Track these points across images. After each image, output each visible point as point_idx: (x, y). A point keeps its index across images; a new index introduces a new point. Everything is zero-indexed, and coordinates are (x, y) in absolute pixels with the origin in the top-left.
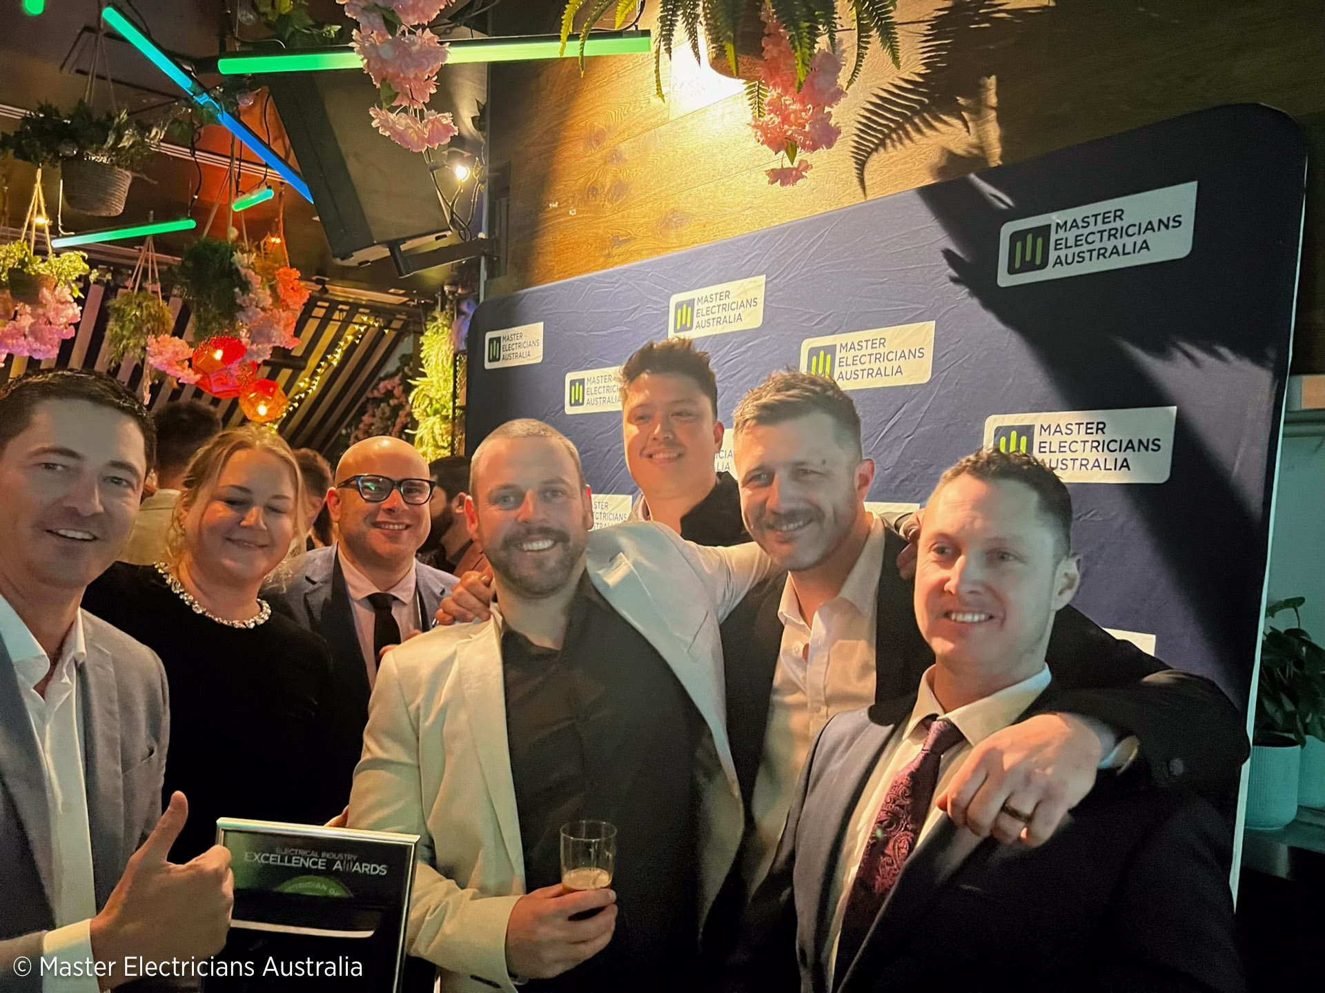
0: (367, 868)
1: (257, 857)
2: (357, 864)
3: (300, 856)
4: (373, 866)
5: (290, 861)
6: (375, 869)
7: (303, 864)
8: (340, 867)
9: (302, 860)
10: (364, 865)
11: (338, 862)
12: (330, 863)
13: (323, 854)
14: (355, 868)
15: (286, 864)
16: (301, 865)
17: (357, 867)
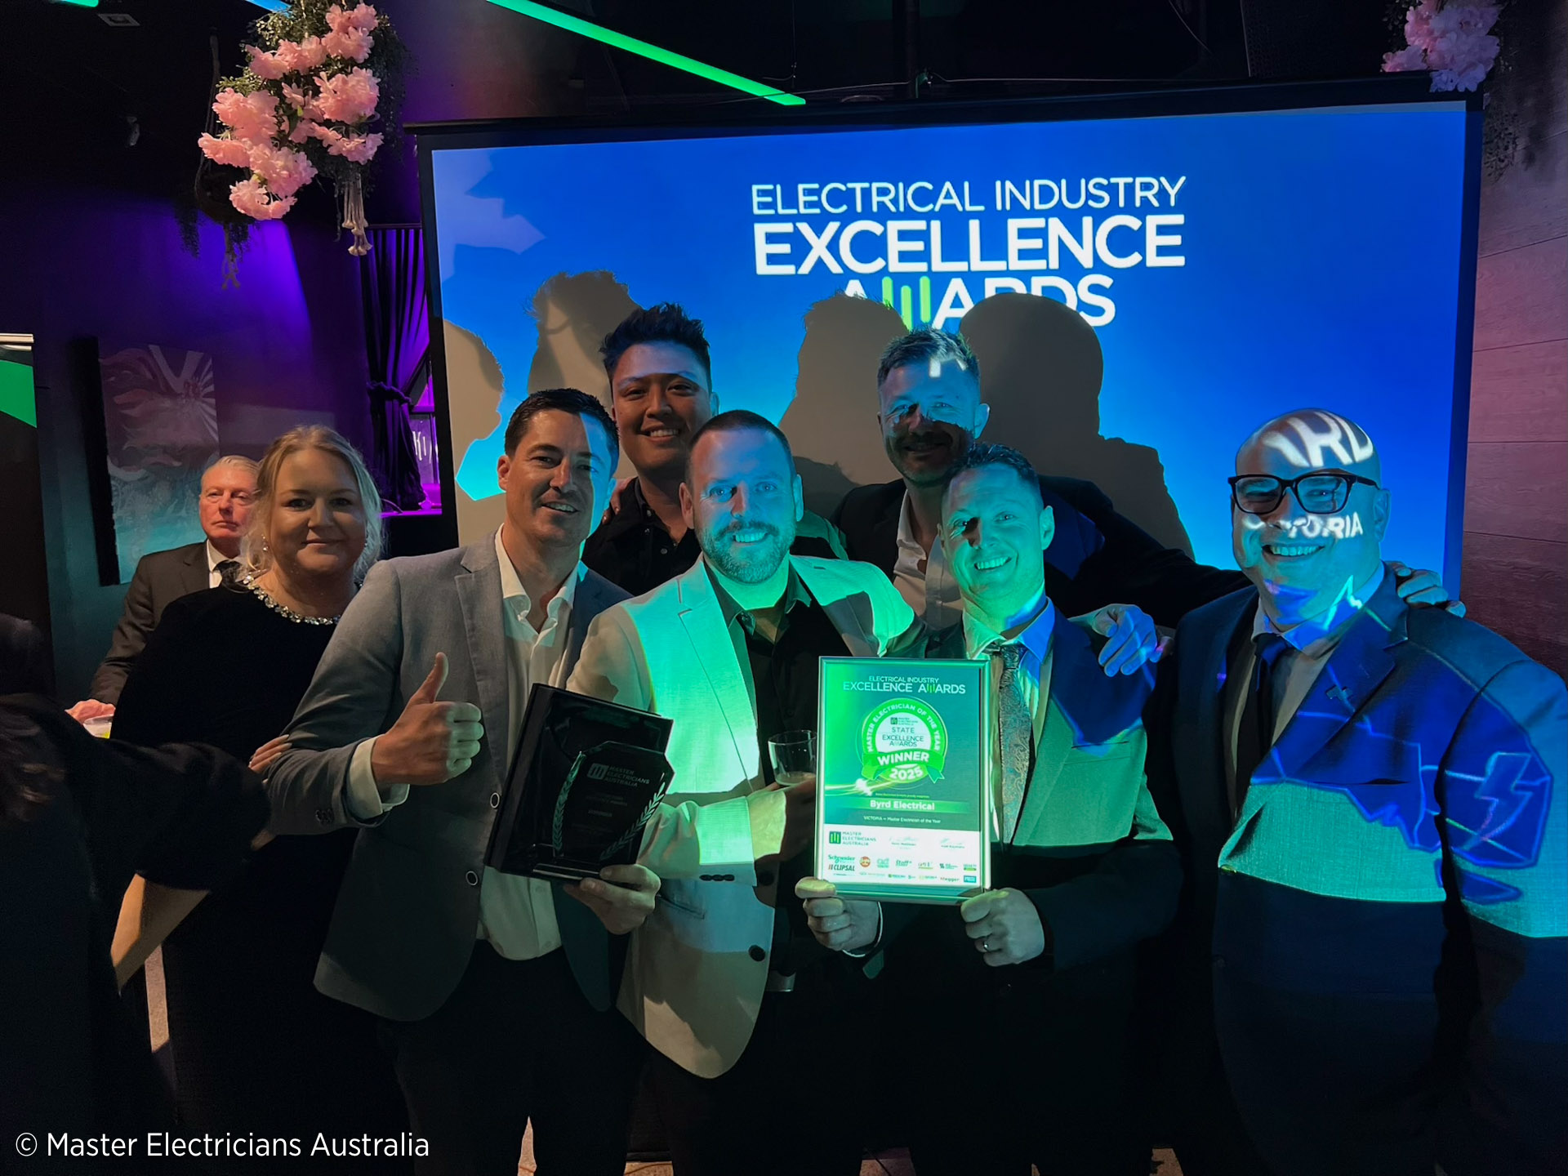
0: (948, 688)
1: (854, 686)
2: (939, 685)
3: (890, 682)
4: (953, 686)
5: (881, 687)
6: (955, 689)
7: (893, 689)
8: (924, 689)
9: (891, 684)
10: (945, 685)
11: (922, 685)
12: (916, 686)
13: (909, 679)
14: (937, 690)
15: (879, 690)
16: (891, 690)
17: (939, 689)
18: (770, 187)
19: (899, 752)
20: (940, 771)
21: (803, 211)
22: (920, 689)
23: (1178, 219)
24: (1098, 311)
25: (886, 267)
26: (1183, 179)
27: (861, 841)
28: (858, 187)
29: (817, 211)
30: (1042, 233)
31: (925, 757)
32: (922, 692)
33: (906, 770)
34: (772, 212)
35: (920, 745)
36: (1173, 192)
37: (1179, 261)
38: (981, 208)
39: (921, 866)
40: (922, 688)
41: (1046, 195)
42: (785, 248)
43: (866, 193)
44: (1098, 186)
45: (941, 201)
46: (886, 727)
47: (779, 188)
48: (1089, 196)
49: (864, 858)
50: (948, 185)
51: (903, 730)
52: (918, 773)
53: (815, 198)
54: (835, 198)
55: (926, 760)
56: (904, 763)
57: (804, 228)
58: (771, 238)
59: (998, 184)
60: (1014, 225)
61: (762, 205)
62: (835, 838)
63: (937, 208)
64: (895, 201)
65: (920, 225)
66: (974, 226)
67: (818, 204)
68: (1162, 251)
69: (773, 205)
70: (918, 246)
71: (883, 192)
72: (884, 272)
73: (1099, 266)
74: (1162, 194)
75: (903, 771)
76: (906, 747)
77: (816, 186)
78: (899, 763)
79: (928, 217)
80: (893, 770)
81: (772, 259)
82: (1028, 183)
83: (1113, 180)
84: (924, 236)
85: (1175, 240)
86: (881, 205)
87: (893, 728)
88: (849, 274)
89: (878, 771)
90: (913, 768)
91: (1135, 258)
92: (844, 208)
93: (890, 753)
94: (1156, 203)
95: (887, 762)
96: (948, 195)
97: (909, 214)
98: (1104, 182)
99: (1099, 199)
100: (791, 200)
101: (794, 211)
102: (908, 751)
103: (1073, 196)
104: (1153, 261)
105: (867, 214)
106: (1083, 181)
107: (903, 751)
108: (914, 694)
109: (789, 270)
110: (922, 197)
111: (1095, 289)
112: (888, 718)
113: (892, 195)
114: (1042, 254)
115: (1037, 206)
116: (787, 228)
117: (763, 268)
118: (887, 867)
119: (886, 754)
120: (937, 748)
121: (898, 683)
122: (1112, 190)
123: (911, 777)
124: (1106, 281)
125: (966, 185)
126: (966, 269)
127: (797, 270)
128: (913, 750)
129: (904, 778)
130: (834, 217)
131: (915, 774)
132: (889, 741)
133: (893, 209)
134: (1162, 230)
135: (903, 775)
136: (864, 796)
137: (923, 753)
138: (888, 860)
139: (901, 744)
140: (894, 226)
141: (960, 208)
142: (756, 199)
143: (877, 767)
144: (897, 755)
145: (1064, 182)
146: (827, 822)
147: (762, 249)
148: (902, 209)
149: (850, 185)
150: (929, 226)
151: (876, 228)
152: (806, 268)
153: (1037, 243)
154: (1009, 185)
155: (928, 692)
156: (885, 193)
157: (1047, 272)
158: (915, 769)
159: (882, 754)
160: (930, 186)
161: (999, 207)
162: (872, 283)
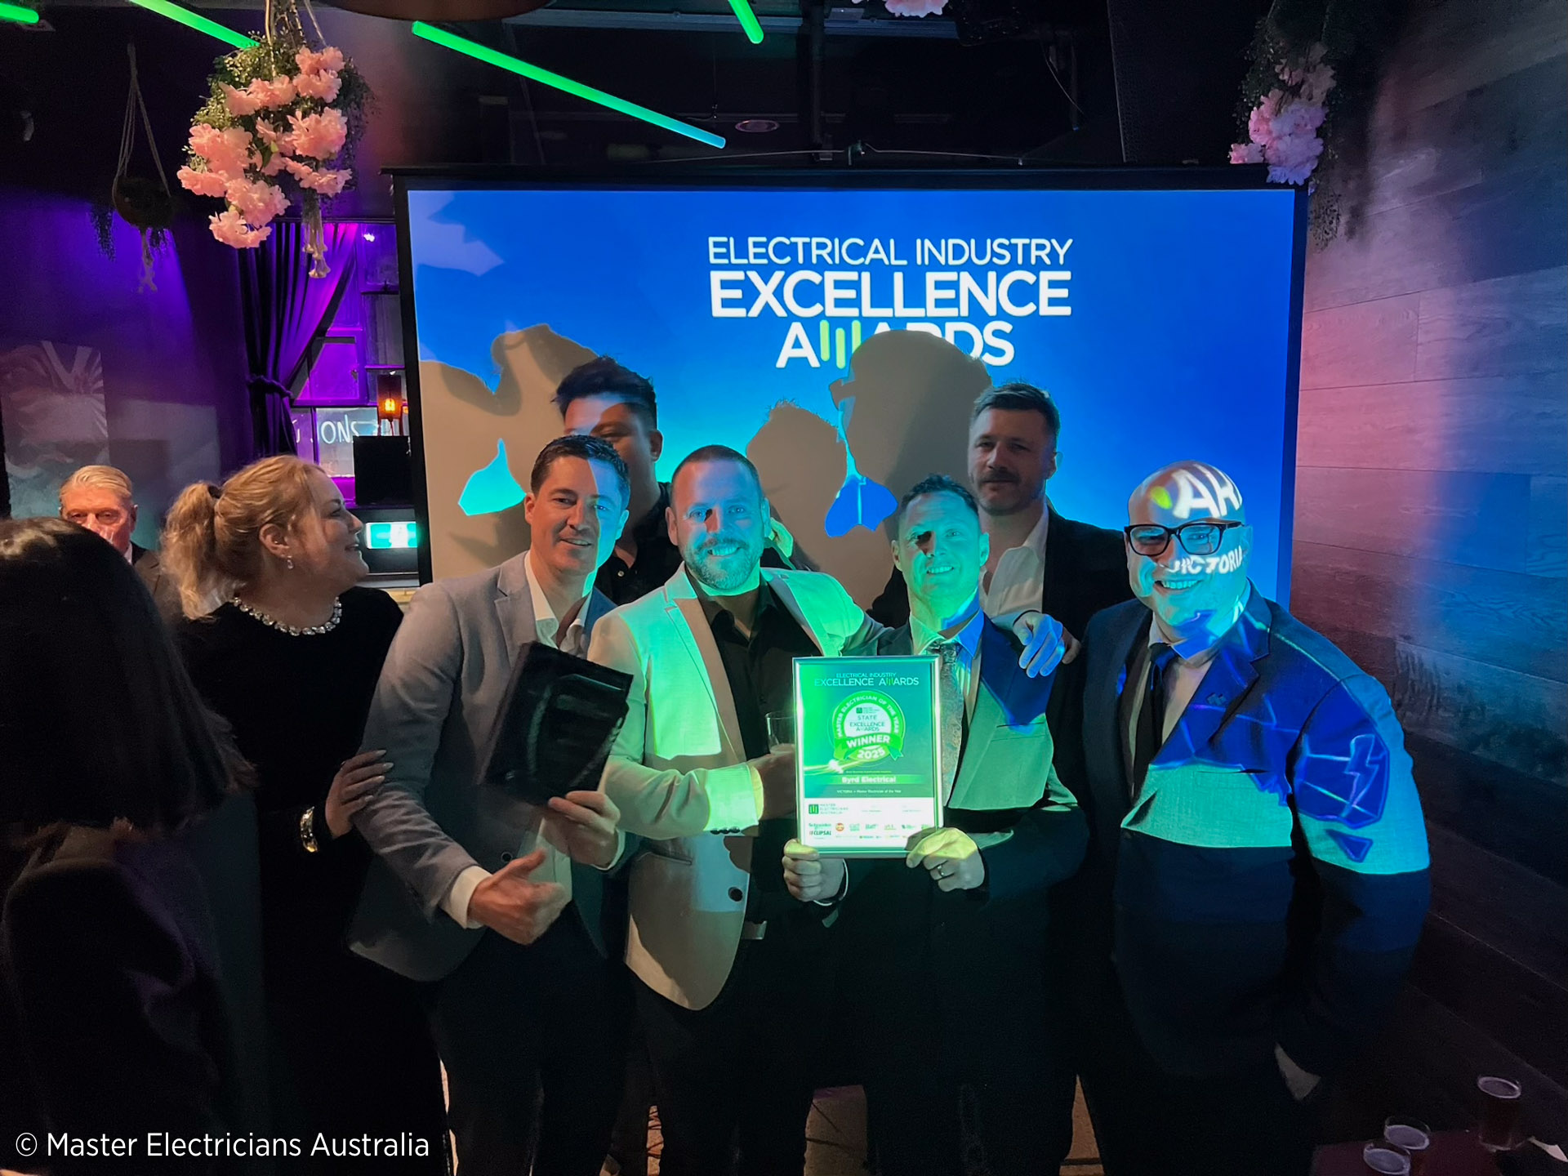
18: (724, 239)
19: (864, 736)
20: (900, 750)
21: (753, 261)
22: (881, 683)
23: (1066, 275)
24: (999, 353)
25: (824, 312)
26: (1070, 242)
27: (835, 811)
28: (800, 241)
29: (765, 261)
30: (954, 285)
31: (887, 739)
32: (882, 685)
33: (871, 750)
34: (725, 261)
35: (882, 729)
36: (1062, 252)
37: (1066, 311)
38: (904, 262)
39: (887, 827)
40: (882, 682)
41: (958, 252)
42: (737, 294)
43: (807, 246)
44: (1001, 246)
45: (871, 255)
46: (852, 715)
47: (732, 240)
48: (994, 254)
49: (839, 824)
50: (876, 242)
51: (867, 717)
52: (880, 753)
53: (763, 250)
54: (780, 250)
55: (888, 742)
56: (869, 745)
57: (754, 276)
58: (725, 285)
59: (919, 242)
60: (931, 277)
61: (717, 256)
62: (814, 809)
63: (867, 262)
64: (832, 255)
65: (852, 276)
66: (898, 277)
67: (766, 256)
68: (1053, 302)
69: (727, 256)
70: (851, 294)
71: (821, 246)
72: (822, 315)
73: (1002, 315)
74: (1053, 254)
75: (869, 752)
76: (871, 732)
77: (764, 239)
78: (865, 745)
79: (860, 269)
80: (860, 751)
81: (726, 303)
82: (943, 242)
83: (1013, 241)
84: (856, 285)
85: (1063, 293)
86: (819, 257)
87: (859, 717)
88: (792, 317)
89: (847, 753)
90: (877, 749)
91: (1029, 309)
92: (788, 259)
93: (857, 738)
94: (1048, 262)
95: (855, 745)
96: (876, 251)
97: (843, 266)
98: (1006, 242)
99: (1002, 257)
100: (742, 252)
101: (744, 261)
102: (872, 735)
103: (981, 254)
104: (1046, 310)
105: (807, 265)
106: (989, 241)
107: (868, 735)
108: (876, 687)
109: (740, 312)
110: (855, 251)
111: (998, 334)
112: (854, 709)
113: (829, 249)
114: (954, 303)
115: (951, 262)
116: (739, 275)
117: (718, 311)
118: (858, 830)
119: (853, 739)
120: (896, 731)
121: (862, 678)
122: (1012, 249)
123: (876, 757)
124: (1007, 327)
125: (892, 242)
126: (891, 315)
127: (747, 312)
128: (876, 734)
129: (869, 758)
130: (780, 267)
131: (879, 754)
132: (856, 727)
133: (830, 261)
134: (1053, 284)
135: (868, 755)
136: (836, 774)
137: (885, 736)
138: (858, 825)
139: (866, 729)
140: (831, 277)
141: (887, 262)
142: (712, 250)
143: (846, 750)
144: (863, 739)
145: (973, 242)
146: (807, 796)
147: (717, 294)
148: (837, 261)
149: (793, 240)
150: (860, 276)
151: (815, 277)
152: (755, 311)
153: (949, 294)
154: (927, 243)
155: (888, 685)
156: (822, 247)
157: (959, 319)
158: (879, 750)
159: (850, 739)
160: (861, 243)
161: (919, 262)
162: (811, 326)
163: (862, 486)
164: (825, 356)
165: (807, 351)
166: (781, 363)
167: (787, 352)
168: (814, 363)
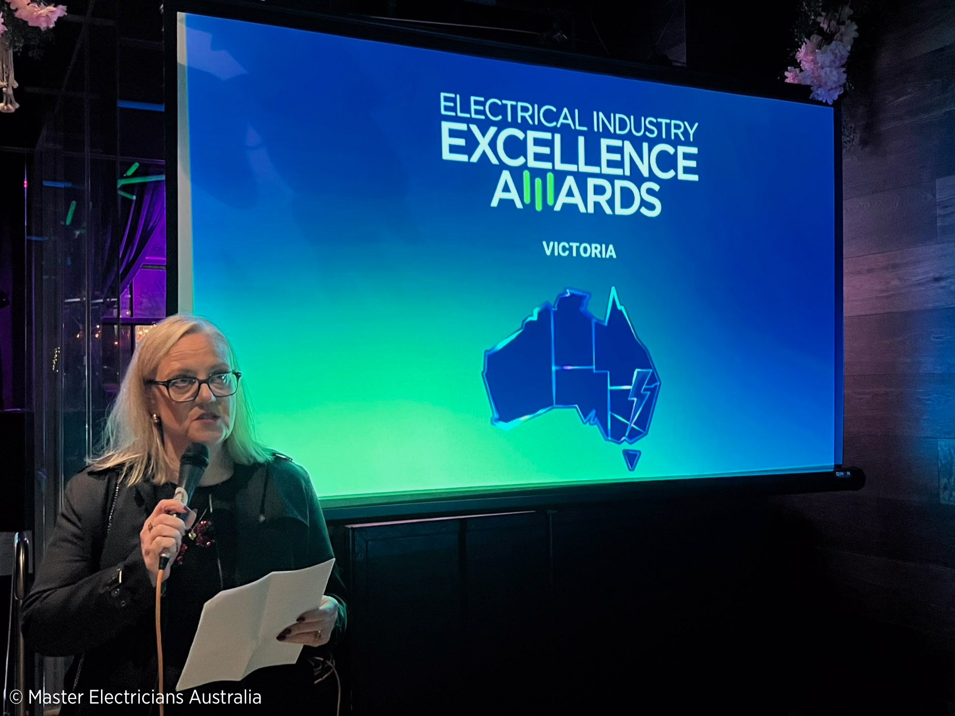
18: (453, 95)
21: (474, 116)
23: (694, 150)
24: (651, 207)
25: (526, 163)
26: (696, 125)
28: (509, 103)
29: (483, 117)
30: (620, 150)
34: (453, 114)
36: (691, 132)
37: (695, 178)
38: (585, 129)
41: (623, 125)
42: (461, 142)
43: (514, 108)
44: (651, 123)
45: (561, 120)
47: (458, 96)
48: (646, 129)
50: (565, 110)
53: (481, 108)
57: (474, 128)
58: (453, 133)
59: (595, 113)
60: (605, 143)
61: (447, 108)
63: (559, 126)
64: (532, 117)
65: (547, 136)
66: (581, 140)
67: (483, 112)
68: (687, 170)
69: (454, 109)
70: (546, 150)
71: (525, 109)
72: (525, 166)
73: (652, 177)
74: (685, 133)
77: (482, 99)
79: (553, 130)
81: (453, 149)
82: (612, 115)
83: (659, 120)
84: (550, 144)
85: (693, 164)
86: (523, 118)
88: (503, 166)
91: (670, 174)
92: (500, 117)
94: (683, 139)
96: (565, 118)
97: (541, 128)
98: (655, 121)
99: (652, 132)
100: (466, 108)
101: (468, 116)
103: (638, 127)
104: (682, 176)
105: (514, 124)
106: (643, 119)
109: (463, 158)
110: (549, 116)
111: (650, 191)
113: (530, 112)
114: (620, 164)
115: (618, 132)
116: (463, 127)
117: (447, 155)
122: (658, 126)
124: (656, 187)
125: (576, 111)
126: (576, 170)
127: (469, 158)
130: (494, 124)
133: (531, 122)
134: (687, 156)
140: (532, 135)
141: (573, 127)
142: (443, 103)
145: (632, 117)
147: (447, 141)
148: (536, 123)
149: (504, 102)
150: (553, 137)
151: (520, 135)
152: (475, 158)
153: (617, 157)
154: (601, 114)
156: (526, 111)
157: (623, 177)
160: (554, 109)
161: (596, 129)
162: (516, 174)
163: (555, 312)
164: (527, 200)
165: (513, 195)
166: (494, 203)
167: (499, 195)
168: (519, 205)
